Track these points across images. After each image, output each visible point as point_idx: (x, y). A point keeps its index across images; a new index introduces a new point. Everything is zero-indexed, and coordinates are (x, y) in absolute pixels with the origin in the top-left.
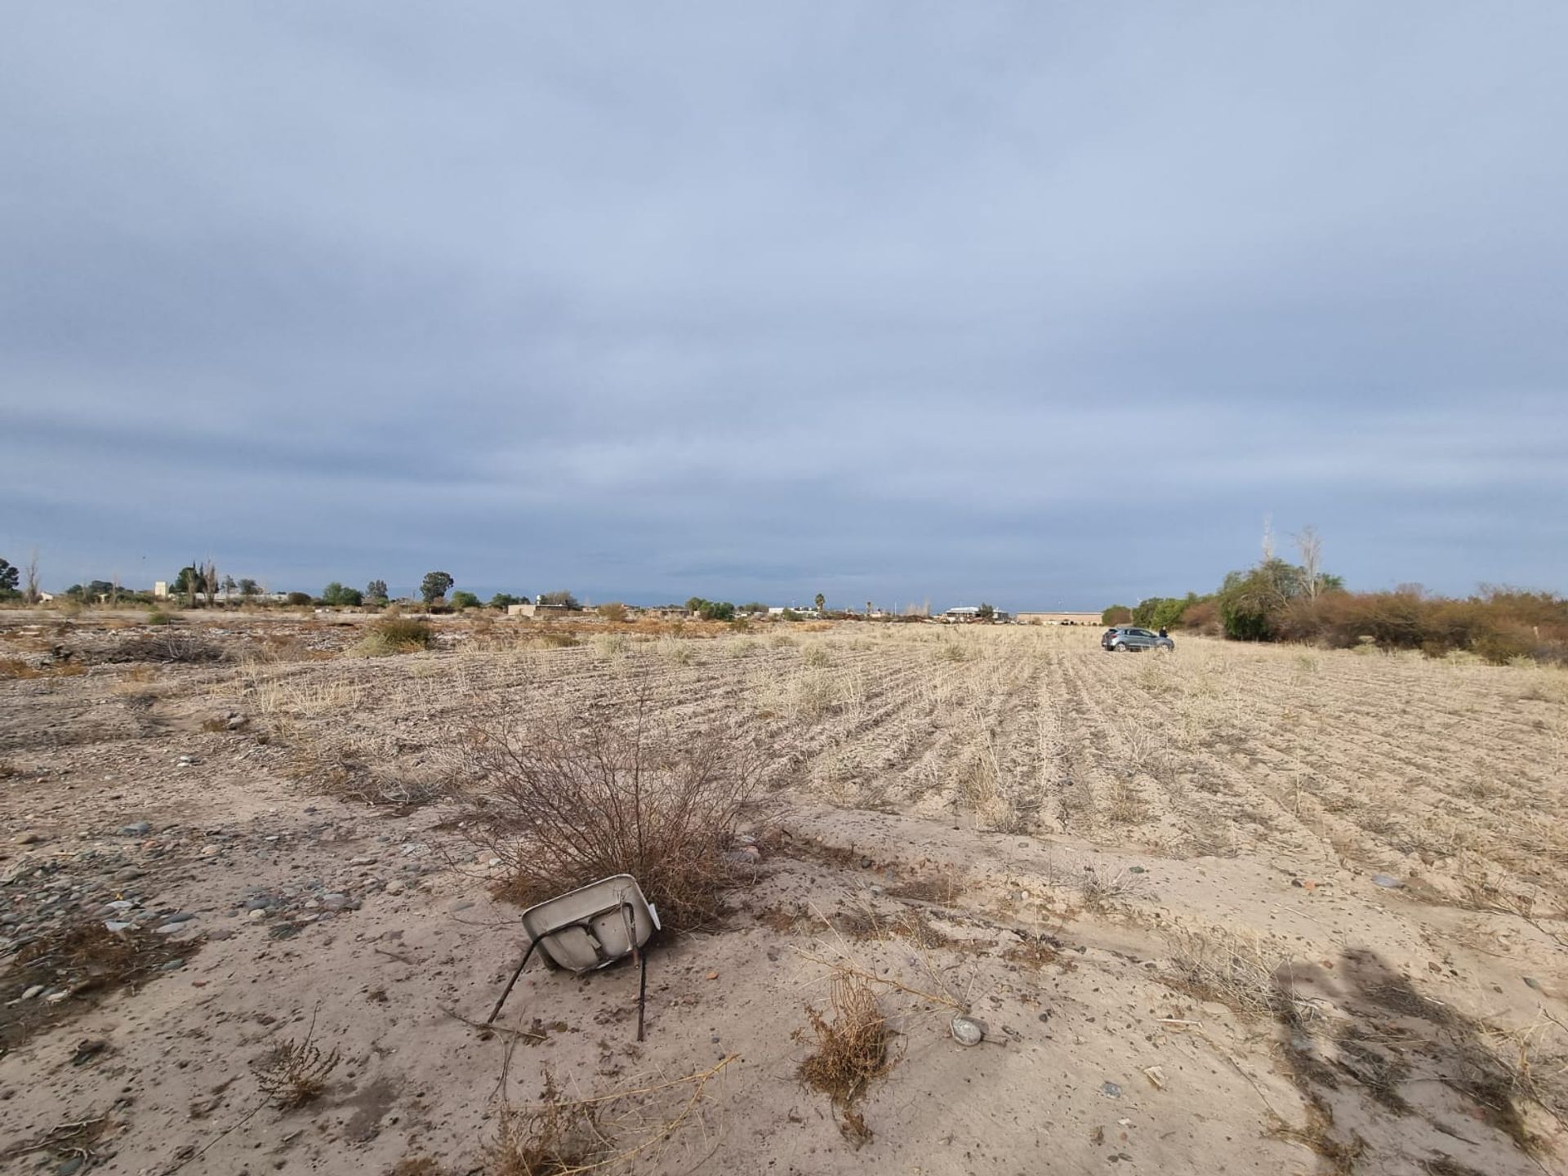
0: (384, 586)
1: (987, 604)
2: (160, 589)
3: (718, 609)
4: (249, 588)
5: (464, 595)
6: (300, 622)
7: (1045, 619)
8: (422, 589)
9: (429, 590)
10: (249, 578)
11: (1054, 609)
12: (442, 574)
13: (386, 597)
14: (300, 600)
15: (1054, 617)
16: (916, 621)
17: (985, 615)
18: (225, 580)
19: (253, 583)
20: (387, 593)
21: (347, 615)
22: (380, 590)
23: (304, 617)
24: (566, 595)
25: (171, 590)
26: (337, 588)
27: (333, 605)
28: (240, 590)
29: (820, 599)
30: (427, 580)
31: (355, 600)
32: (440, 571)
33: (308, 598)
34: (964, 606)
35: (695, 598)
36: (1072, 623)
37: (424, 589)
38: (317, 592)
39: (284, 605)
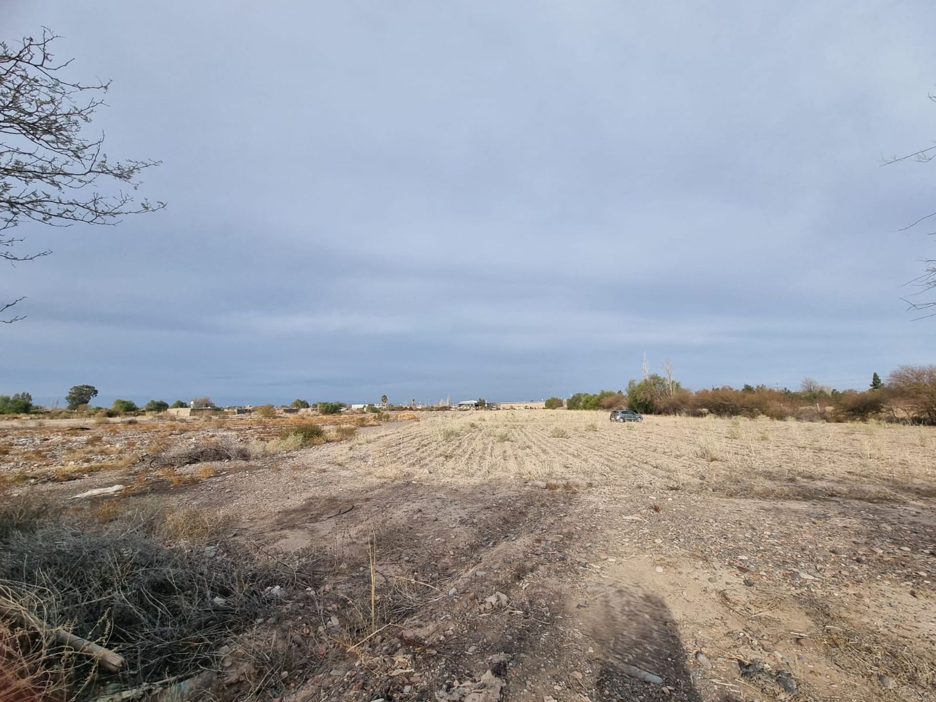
0: (29, 397)
5: (124, 402)
9: (74, 399)
12: (87, 387)
17: (479, 405)
22: (26, 399)
24: (206, 400)
29: (384, 398)
30: (73, 391)
32: (86, 384)
37: (69, 398)
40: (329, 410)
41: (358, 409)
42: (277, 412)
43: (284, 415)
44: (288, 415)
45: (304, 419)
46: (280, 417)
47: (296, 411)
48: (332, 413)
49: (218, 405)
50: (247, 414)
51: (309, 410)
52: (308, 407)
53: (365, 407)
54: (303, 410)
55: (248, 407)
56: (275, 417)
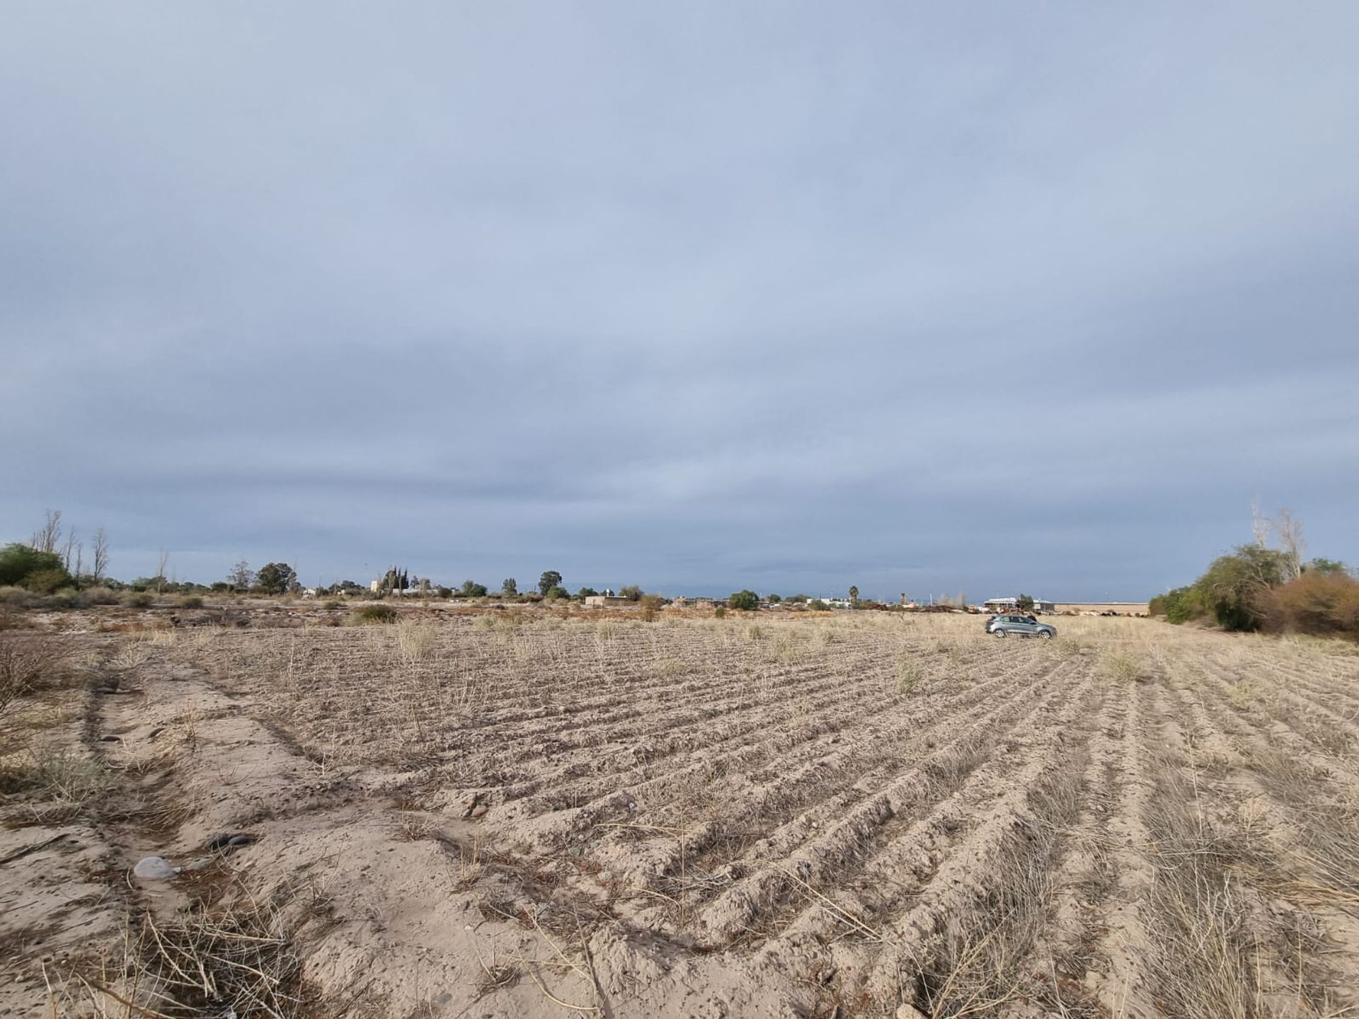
1: (1026, 595)
2: (372, 586)
4: (426, 584)
5: (563, 589)
7: (1085, 611)
8: (540, 585)
9: (544, 585)
10: (427, 578)
11: (1093, 600)
12: (554, 573)
13: (516, 591)
15: (1095, 608)
16: (945, 611)
17: (1021, 606)
18: (413, 579)
19: (429, 581)
20: (516, 588)
25: (379, 587)
26: (470, 585)
27: (466, 596)
28: (419, 586)
29: (854, 591)
30: (543, 577)
32: (552, 570)
34: (1000, 598)
35: (745, 591)
36: (1114, 614)
39: (437, 596)
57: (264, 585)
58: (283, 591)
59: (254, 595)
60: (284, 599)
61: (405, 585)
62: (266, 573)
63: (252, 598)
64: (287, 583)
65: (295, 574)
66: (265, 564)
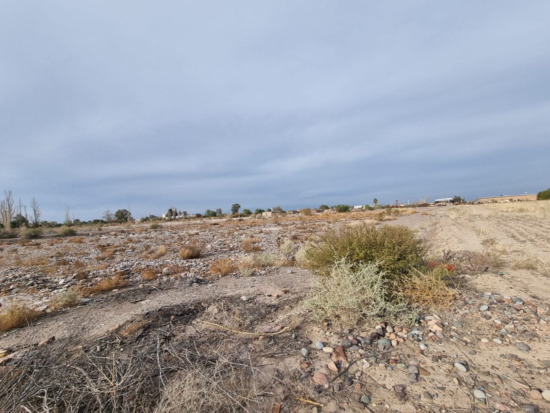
0: (221, 210)
1: (458, 196)
2: (164, 216)
3: (344, 207)
4: (185, 213)
5: (246, 210)
6: (200, 224)
9: (233, 210)
10: (185, 211)
12: (237, 204)
13: (222, 213)
14: (199, 216)
17: (457, 201)
18: (179, 212)
19: (186, 212)
21: (214, 220)
22: (220, 211)
23: (201, 222)
24: (279, 207)
25: (166, 216)
26: (209, 211)
27: (208, 217)
28: (183, 214)
29: (376, 201)
30: (233, 207)
31: (214, 215)
33: (201, 215)
37: (232, 210)
38: (203, 213)
39: (194, 218)
40: (342, 209)
41: (359, 208)
42: (312, 212)
43: (316, 213)
44: (318, 214)
45: (328, 215)
46: (314, 215)
47: (323, 211)
48: (345, 212)
49: (284, 210)
50: (297, 213)
51: (329, 210)
52: (328, 208)
53: (363, 207)
54: (326, 211)
55: (298, 210)
56: (311, 215)
57: (118, 219)
58: (127, 221)
59: (113, 224)
60: (126, 225)
61: (177, 215)
62: (118, 214)
63: (111, 225)
64: (127, 218)
65: (130, 214)
66: (117, 210)
